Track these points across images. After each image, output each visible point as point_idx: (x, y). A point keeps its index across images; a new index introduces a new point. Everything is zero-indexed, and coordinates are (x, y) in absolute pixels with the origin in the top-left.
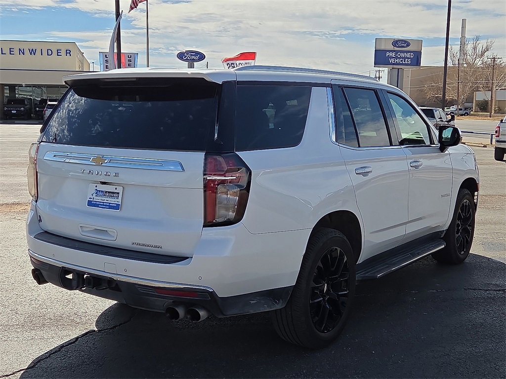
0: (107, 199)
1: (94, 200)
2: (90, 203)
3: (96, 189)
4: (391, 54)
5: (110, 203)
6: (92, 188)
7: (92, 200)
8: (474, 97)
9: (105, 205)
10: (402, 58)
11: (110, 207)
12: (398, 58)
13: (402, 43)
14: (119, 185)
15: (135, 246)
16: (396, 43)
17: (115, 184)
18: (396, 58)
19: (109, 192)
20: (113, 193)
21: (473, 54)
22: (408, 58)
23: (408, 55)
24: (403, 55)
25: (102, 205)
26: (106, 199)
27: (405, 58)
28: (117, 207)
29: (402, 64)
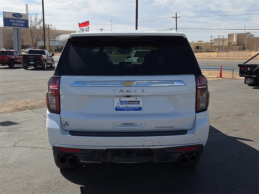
0: (131, 105)
1: (120, 107)
2: (117, 109)
3: (120, 101)
4: (12, 21)
5: (133, 108)
6: (117, 101)
7: (118, 107)
8: (37, 44)
9: (129, 109)
10: (19, 23)
11: (134, 109)
12: (17, 23)
13: (18, 15)
14: (138, 96)
15: (157, 129)
16: (14, 15)
17: (135, 96)
18: (16, 23)
19: (131, 101)
20: (134, 101)
21: (35, 22)
22: (22, 23)
23: (22, 22)
24: (19, 22)
25: (127, 109)
26: (129, 105)
27: (20, 23)
28: (140, 109)
29: (19, 26)
